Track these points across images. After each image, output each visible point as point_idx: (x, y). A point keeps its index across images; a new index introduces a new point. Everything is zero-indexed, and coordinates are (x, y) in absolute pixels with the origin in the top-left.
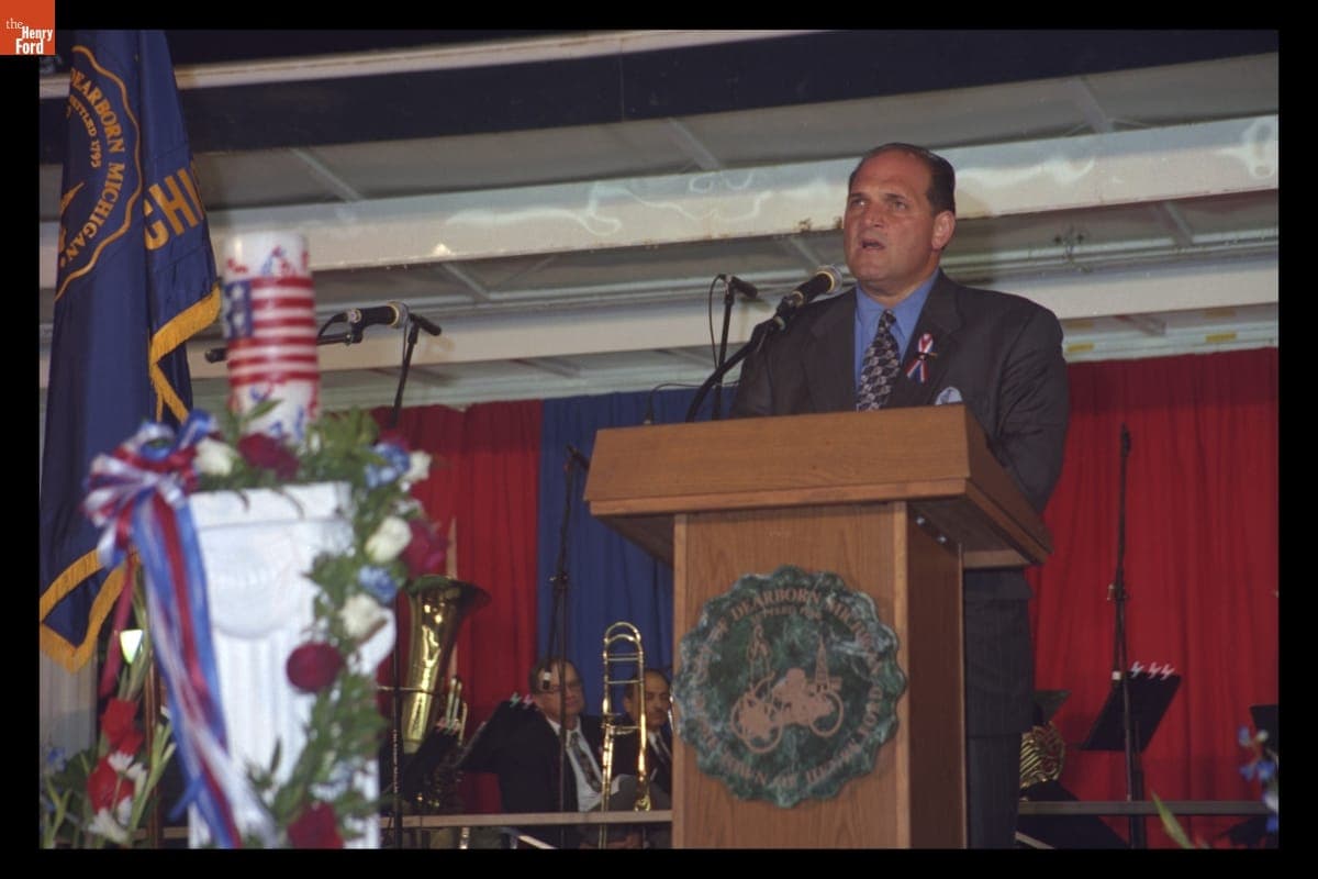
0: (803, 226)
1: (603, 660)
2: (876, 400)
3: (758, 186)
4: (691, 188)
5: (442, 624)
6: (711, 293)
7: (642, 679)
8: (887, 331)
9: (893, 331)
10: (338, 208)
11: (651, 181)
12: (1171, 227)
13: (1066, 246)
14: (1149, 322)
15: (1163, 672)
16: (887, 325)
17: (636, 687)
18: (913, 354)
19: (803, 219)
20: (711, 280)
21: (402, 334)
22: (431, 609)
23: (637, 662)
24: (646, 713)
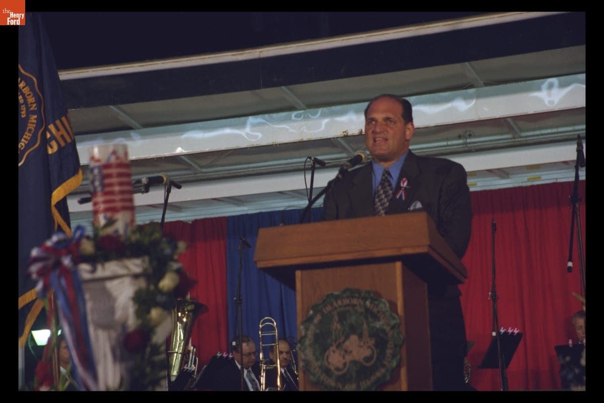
0: (345, 134)
1: (259, 335)
2: (383, 209)
3: (324, 116)
4: (293, 118)
5: (186, 322)
6: (305, 165)
7: (277, 343)
8: (386, 178)
9: (389, 178)
10: (132, 133)
11: (275, 115)
12: (511, 129)
13: (463, 139)
14: (503, 173)
15: (515, 331)
16: (386, 175)
17: (275, 347)
18: (398, 187)
19: (345, 130)
20: (304, 159)
21: (164, 189)
22: (181, 315)
23: (275, 335)
24: (279, 359)
